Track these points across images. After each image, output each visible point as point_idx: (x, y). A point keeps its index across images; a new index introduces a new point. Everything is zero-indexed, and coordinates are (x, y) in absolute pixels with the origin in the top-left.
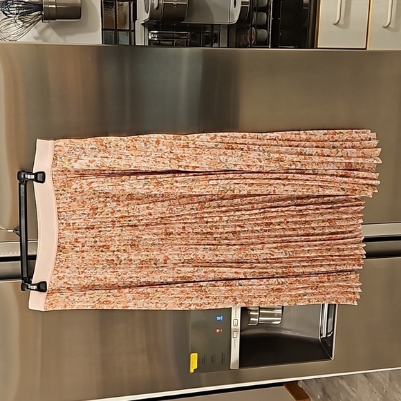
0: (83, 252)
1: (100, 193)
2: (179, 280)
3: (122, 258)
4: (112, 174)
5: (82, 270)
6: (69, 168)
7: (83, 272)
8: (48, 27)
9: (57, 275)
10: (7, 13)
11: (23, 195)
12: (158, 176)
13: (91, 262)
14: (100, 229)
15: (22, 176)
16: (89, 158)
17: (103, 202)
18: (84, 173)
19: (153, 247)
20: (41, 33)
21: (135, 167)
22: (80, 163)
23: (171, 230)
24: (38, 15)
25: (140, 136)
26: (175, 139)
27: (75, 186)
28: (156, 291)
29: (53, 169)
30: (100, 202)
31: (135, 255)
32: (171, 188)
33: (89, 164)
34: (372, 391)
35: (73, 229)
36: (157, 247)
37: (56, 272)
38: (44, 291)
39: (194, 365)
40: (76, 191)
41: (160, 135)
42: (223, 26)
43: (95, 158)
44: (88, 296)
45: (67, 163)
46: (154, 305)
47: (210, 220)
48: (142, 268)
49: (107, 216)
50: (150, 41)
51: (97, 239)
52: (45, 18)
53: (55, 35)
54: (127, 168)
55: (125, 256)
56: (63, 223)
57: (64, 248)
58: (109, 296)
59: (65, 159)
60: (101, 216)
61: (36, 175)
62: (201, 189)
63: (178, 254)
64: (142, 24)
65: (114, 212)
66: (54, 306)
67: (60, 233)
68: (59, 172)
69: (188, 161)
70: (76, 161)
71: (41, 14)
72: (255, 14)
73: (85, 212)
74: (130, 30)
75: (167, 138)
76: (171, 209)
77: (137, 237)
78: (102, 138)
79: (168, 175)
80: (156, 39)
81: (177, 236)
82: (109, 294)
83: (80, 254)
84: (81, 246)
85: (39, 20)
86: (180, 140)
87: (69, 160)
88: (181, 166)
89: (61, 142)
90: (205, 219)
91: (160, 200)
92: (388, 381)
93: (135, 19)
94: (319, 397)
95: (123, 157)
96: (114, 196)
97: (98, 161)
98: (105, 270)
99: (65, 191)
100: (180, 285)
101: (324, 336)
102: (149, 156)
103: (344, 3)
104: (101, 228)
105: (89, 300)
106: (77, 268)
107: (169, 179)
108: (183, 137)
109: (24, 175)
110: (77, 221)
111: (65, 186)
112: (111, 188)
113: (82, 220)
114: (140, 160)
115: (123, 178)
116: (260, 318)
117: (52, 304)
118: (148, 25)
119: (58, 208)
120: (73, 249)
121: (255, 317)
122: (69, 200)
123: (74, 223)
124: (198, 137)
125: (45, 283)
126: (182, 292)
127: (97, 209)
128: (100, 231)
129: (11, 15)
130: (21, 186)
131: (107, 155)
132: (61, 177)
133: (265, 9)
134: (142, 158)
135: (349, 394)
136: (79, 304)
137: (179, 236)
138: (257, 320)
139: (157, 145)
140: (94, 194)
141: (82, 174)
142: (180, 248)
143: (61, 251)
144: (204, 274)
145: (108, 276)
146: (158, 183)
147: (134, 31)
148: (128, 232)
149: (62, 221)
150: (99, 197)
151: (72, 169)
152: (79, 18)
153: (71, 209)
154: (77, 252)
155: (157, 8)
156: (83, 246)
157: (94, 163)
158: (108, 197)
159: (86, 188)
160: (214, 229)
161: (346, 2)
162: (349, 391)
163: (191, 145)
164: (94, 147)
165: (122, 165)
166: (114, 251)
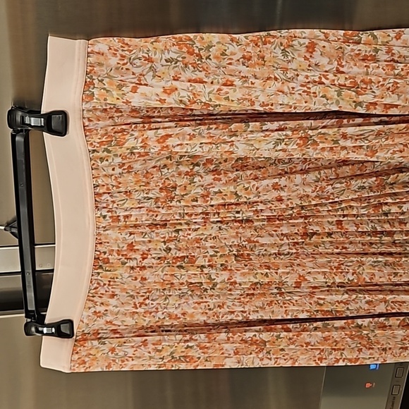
0: (143, 268)
1: (181, 157)
2: (319, 316)
3: (218, 280)
4: (208, 118)
5: (141, 300)
6: (119, 103)
7: (141, 304)
9: (93, 310)
11: (21, 158)
12: (306, 123)
13: (158, 287)
14: (178, 227)
15: (19, 119)
16: (163, 83)
17: (187, 174)
18: (150, 114)
19: (277, 261)
21: (263, 105)
22: (144, 95)
23: (316, 228)
25: (272, 33)
26: (346, 41)
27: (131, 143)
28: (278, 337)
29: (84, 106)
30: (180, 174)
31: (244, 275)
32: (332, 148)
33: (164, 97)
35: (126, 227)
36: (286, 260)
37: (90, 304)
38: (69, 336)
40: (132, 153)
41: (316, 32)
43: (176, 84)
44: (151, 347)
45: (114, 93)
46: (273, 361)
47: (394, 209)
48: (253, 294)
49: (195, 203)
51: (172, 245)
54: (247, 106)
55: (225, 275)
56: (105, 217)
57: (107, 261)
58: (191, 347)
59: (111, 84)
60: (183, 203)
61: (48, 117)
62: (394, 152)
63: (324, 273)
65: (209, 193)
66: (87, 365)
67: (99, 234)
68: (98, 113)
69: (378, 93)
70: (134, 90)
73: (150, 195)
75: (332, 38)
76: (322, 189)
77: (249, 241)
78: (191, 36)
79: (327, 122)
81: (325, 239)
82: (190, 344)
83: (136, 273)
84: (139, 257)
86: (358, 43)
87: (120, 87)
88: (359, 104)
89: (102, 44)
90: (385, 208)
91: (299, 168)
95: (238, 82)
96: (210, 161)
97: (184, 92)
98: (183, 300)
99: (109, 151)
100: (319, 324)
102: (291, 80)
104: (181, 224)
105: (153, 354)
106: (132, 296)
107: (330, 131)
108: (364, 37)
109: (23, 118)
110: (134, 213)
111: (112, 141)
112: (206, 148)
113: (143, 211)
114: (274, 89)
115: (233, 127)
117: (84, 362)
119: (96, 186)
120: (124, 264)
122: (118, 170)
123: (126, 217)
124: (398, 37)
125: (70, 322)
126: (326, 339)
127: (175, 188)
128: (177, 231)
130: (17, 138)
131: (201, 75)
132: (101, 123)
134: (279, 85)
136: (134, 362)
137: (329, 239)
139: (308, 55)
140: (169, 158)
141: (147, 118)
142: (330, 262)
143: (101, 267)
144: (366, 307)
145: (190, 311)
146: (306, 139)
148: (233, 233)
149: (104, 212)
150: (179, 163)
151: (124, 107)
153: (121, 189)
154: (132, 268)
156: (144, 259)
157: (175, 96)
158: (198, 165)
159: (154, 148)
160: (397, 224)
163: (382, 56)
164: (175, 56)
165: (235, 100)
166: (203, 267)
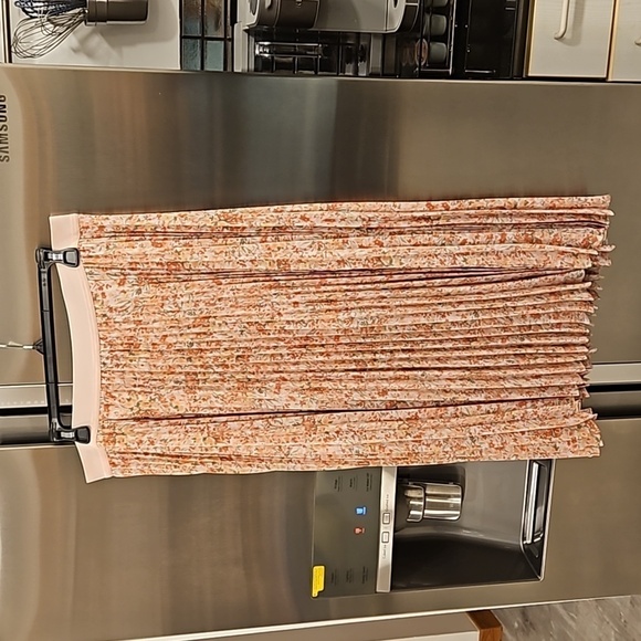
8: (93, 32)
10: (30, 10)
20: (83, 41)
24: (79, 13)
34: (603, 620)
39: (318, 585)
42: (376, 35)
50: (256, 57)
52: (89, 19)
53: (105, 45)
64: (246, 30)
71: (84, 12)
72: (428, 18)
74: (224, 39)
80: (267, 55)
85: (80, 22)
92: (629, 604)
93: (234, 21)
94: (516, 625)
101: (529, 541)
103: (572, 5)
109: (46, 255)
116: (426, 512)
118: (255, 33)
121: (417, 508)
125: (88, 429)
129: (35, 14)
133: (445, 11)
135: (565, 623)
138: (421, 513)
147: (232, 40)
152: (145, 19)
155: (270, 7)
161: (576, 3)
162: (566, 617)
